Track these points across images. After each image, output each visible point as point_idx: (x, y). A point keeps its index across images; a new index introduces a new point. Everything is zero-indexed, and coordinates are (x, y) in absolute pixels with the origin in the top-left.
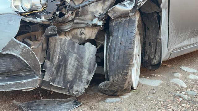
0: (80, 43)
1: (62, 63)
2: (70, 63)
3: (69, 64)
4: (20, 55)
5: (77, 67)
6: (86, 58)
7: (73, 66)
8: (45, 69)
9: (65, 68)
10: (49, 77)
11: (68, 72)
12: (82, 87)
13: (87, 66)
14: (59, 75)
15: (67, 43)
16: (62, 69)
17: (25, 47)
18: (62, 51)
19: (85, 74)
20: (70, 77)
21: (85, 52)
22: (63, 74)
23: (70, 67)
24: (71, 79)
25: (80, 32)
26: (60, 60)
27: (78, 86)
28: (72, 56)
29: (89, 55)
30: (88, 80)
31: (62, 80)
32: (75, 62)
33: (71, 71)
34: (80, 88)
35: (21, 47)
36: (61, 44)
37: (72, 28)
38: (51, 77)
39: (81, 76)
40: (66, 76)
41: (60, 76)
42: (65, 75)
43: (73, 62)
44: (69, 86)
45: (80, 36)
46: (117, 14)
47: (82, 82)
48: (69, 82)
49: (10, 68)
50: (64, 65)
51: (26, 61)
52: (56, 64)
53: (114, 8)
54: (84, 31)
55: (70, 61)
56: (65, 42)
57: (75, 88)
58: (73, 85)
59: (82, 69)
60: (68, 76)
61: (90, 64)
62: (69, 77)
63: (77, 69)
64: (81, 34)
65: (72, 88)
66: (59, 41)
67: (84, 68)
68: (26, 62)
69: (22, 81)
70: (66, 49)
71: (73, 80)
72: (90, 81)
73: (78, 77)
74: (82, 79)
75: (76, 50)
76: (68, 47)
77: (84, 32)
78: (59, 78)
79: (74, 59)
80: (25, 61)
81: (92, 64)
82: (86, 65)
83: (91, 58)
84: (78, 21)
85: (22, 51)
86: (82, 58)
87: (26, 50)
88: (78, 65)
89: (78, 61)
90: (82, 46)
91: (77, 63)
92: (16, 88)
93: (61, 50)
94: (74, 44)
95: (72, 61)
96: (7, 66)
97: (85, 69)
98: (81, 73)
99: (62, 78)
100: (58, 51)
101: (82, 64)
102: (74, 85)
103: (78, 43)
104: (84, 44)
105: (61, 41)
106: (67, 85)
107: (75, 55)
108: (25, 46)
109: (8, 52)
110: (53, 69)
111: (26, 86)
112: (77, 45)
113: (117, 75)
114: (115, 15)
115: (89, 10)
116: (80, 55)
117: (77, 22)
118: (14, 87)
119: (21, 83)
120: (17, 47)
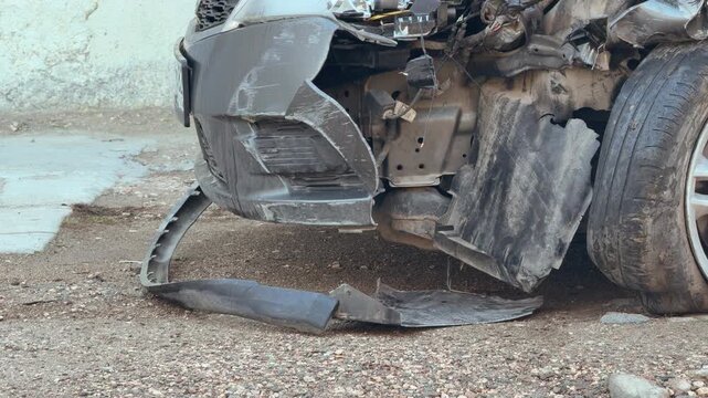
0: (554, 119)
1: (498, 177)
2: (517, 180)
3: (513, 181)
4: (323, 126)
5: (534, 194)
6: (563, 168)
7: (525, 190)
8: (456, 191)
9: (504, 195)
10: (461, 218)
11: (509, 209)
12: (542, 261)
13: (562, 196)
14: (486, 212)
15: (518, 114)
16: (495, 197)
17: (333, 107)
18: (501, 138)
19: (554, 218)
20: (513, 223)
21: (561, 149)
22: (495, 213)
23: (515, 192)
24: (515, 232)
25: (553, 83)
26: (492, 166)
27: (533, 258)
28: (525, 157)
29: (572, 161)
30: (560, 240)
31: (492, 231)
32: (530, 177)
33: (516, 206)
34: (539, 263)
35: (325, 105)
36: (501, 116)
37: (527, 68)
38: (465, 219)
39: (541, 225)
40: (503, 220)
41: (489, 218)
42: (502, 216)
43: (524, 178)
44: (510, 253)
45: (552, 96)
46: (645, 31)
47: (543, 245)
48: (509, 240)
49: (309, 161)
50: (501, 183)
51: (337, 145)
52: (481, 179)
53: (636, 10)
54: (562, 81)
55: (517, 173)
56: (514, 109)
57: (526, 263)
58: (519, 253)
59: (547, 202)
60: (510, 220)
61: (571, 189)
62: (511, 225)
63: (534, 201)
64: (557, 90)
65: (516, 260)
66: (497, 107)
67: (552, 201)
68: (337, 148)
69: (333, 202)
70: (512, 134)
71: (521, 234)
72: (567, 247)
73: (534, 227)
74: (545, 234)
75: (538, 141)
76: (518, 129)
77: (563, 84)
78: (485, 223)
79: (528, 168)
80: (333, 144)
81: (578, 189)
82: (560, 192)
83: (576, 171)
84: (539, 47)
85: (325, 117)
86: (551, 168)
87: (334, 115)
88: (537, 187)
89: (540, 176)
90: (557, 128)
91: (536, 181)
92: (321, 219)
93: (499, 135)
94: (536, 119)
95: (522, 173)
96: (304, 156)
97: (555, 203)
98: (543, 213)
99: (492, 225)
100: (492, 137)
101: (550, 185)
102: (523, 254)
103: (549, 117)
104: (563, 124)
105: (503, 108)
106: (503, 248)
107: (532, 155)
108: (331, 104)
109: (297, 117)
110: (474, 193)
111: (344, 218)
112: (544, 123)
113: (606, 228)
114: (641, 34)
115: (574, 14)
116: (547, 157)
117: (536, 50)
118: (315, 215)
119: (329, 207)
120: (315, 105)
